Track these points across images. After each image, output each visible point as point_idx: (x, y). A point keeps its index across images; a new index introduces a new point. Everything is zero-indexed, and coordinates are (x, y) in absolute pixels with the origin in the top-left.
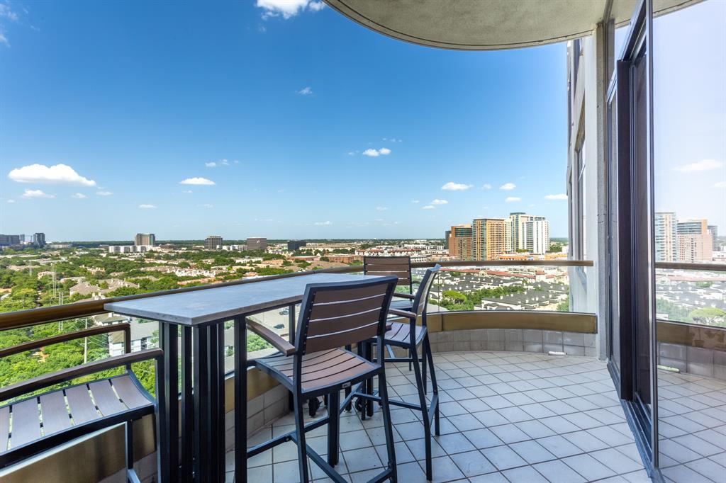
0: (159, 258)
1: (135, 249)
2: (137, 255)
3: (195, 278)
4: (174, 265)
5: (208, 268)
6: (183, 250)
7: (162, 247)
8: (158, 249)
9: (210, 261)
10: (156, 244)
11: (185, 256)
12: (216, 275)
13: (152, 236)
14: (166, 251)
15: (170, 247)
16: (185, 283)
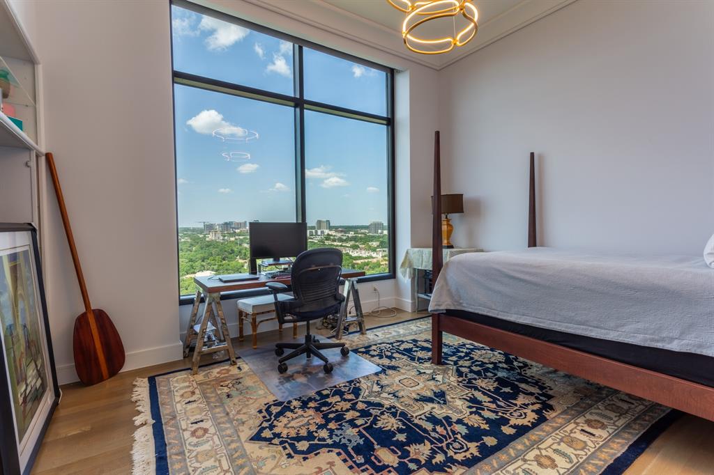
0: (334, 240)
1: (316, 232)
2: (319, 238)
3: (366, 258)
4: (347, 247)
5: (374, 250)
6: (351, 234)
7: (336, 232)
8: (332, 233)
9: (375, 244)
10: (330, 228)
11: (354, 239)
12: (382, 257)
13: (328, 222)
14: (339, 235)
15: (341, 231)
16: (359, 262)
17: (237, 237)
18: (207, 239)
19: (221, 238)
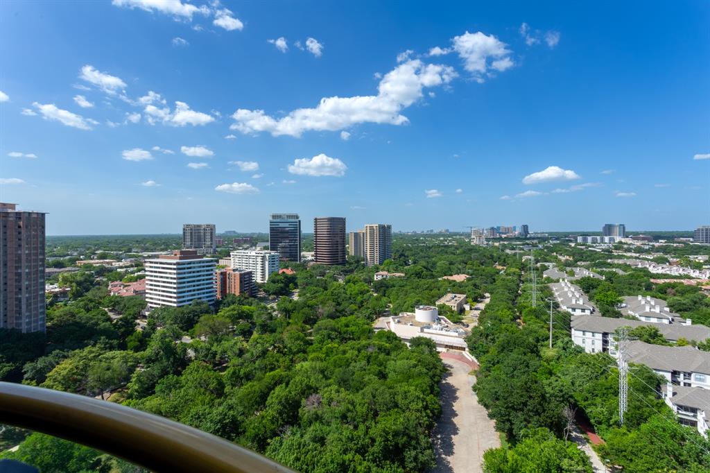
0: (629, 250)
1: (602, 240)
2: (604, 246)
3: (675, 277)
4: (648, 260)
5: (698, 267)
6: (662, 242)
7: (634, 239)
8: (629, 241)
9: (701, 258)
10: (626, 235)
11: (665, 250)
13: (622, 226)
14: (638, 243)
15: (643, 239)
16: (661, 281)
17: (501, 242)
18: (472, 244)
19: (485, 243)
